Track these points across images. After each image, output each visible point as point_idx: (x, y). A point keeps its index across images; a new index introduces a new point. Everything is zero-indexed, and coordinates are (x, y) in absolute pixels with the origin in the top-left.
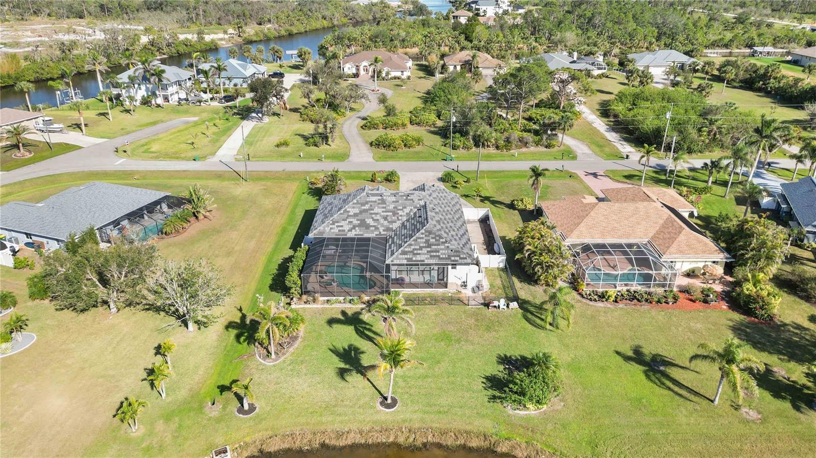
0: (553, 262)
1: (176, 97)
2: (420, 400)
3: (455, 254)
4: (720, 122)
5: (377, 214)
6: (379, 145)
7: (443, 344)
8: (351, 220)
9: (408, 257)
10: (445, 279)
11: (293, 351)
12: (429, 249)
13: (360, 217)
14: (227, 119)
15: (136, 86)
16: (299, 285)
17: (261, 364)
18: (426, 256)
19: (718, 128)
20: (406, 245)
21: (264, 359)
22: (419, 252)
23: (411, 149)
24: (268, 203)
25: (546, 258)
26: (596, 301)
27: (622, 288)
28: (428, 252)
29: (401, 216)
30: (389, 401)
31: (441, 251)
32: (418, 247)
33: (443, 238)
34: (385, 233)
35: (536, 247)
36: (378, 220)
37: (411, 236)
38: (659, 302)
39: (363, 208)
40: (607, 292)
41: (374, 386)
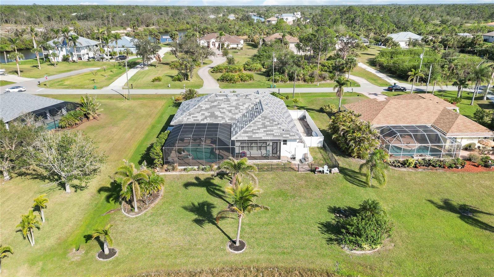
0: (364, 137)
1: (86, 57)
2: (265, 243)
3: (286, 132)
4: (456, 61)
5: (223, 108)
6: (223, 80)
7: (280, 198)
8: (204, 113)
9: (249, 135)
10: (278, 153)
11: (154, 206)
12: (265, 129)
13: (210, 110)
14: (120, 69)
15: (59, 49)
16: (161, 157)
17: (125, 216)
18: (263, 134)
19: (455, 65)
20: (247, 126)
21: (128, 212)
22: (257, 131)
23: (246, 82)
24: (143, 111)
25: (358, 135)
26: (400, 167)
27: (418, 158)
28: (264, 131)
29: (242, 109)
30: (238, 244)
31: (275, 131)
32: (257, 128)
33: (275, 121)
34: (230, 121)
35: (350, 127)
36: (224, 112)
37: (250, 121)
38: (450, 167)
39: (212, 104)
40: (407, 160)
41: (223, 232)
